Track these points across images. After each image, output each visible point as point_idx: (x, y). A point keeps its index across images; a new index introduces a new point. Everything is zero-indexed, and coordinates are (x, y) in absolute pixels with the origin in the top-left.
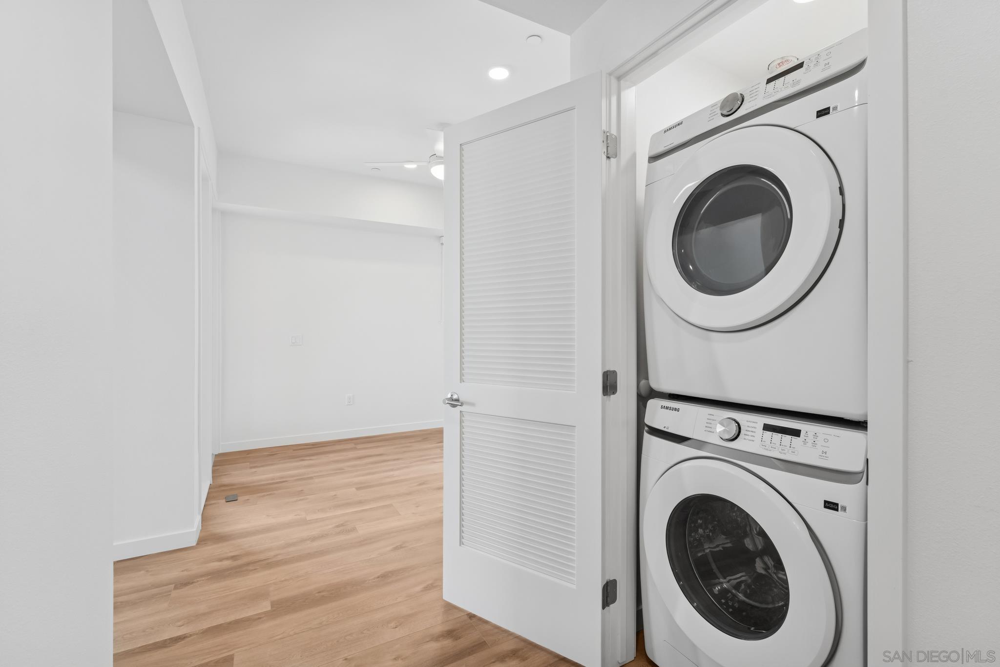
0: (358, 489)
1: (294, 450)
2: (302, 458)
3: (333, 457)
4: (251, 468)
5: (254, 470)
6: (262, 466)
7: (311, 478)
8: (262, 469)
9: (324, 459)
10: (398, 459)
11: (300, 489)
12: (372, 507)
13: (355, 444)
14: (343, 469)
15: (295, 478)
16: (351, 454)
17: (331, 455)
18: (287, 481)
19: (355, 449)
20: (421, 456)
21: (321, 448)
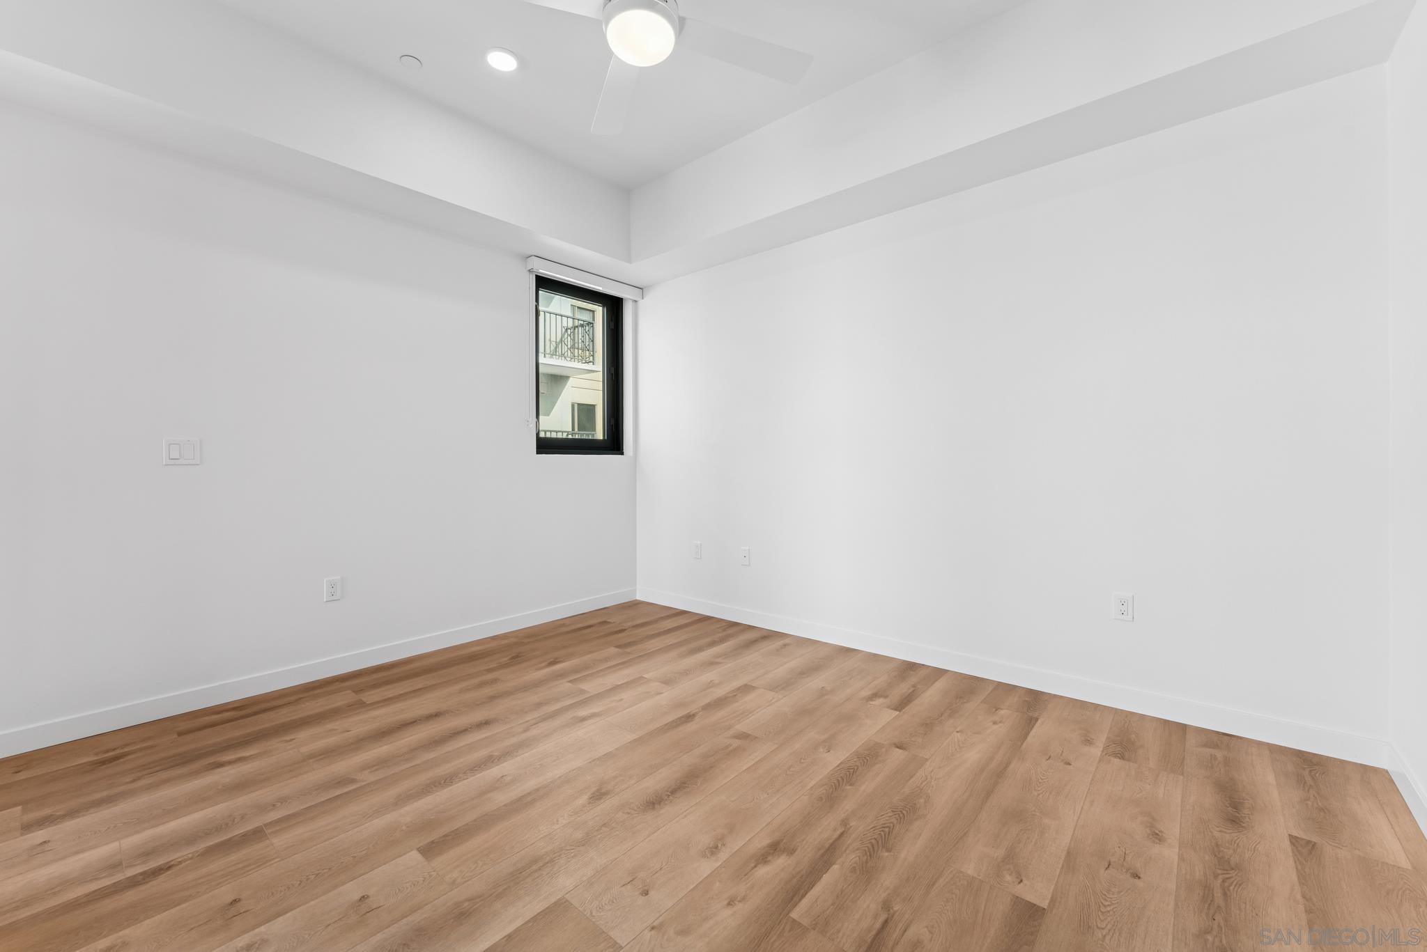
0: (428, 851)
1: (180, 734)
2: (212, 760)
3: (308, 740)
4: (27, 828)
5: (39, 836)
6: (72, 814)
7: (258, 834)
8: (70, 825)
9: (282, 750)
10: (486, 723)
11: (225, 893)
12: (510, 929)
13: (356, 692)
14: (353, 781)
15: (202, 846)
16: (358, 724)
17: (302, 735)
18: (168, 867)
19: (360, 706)
20: (539, 705)
21: (265, 716)
